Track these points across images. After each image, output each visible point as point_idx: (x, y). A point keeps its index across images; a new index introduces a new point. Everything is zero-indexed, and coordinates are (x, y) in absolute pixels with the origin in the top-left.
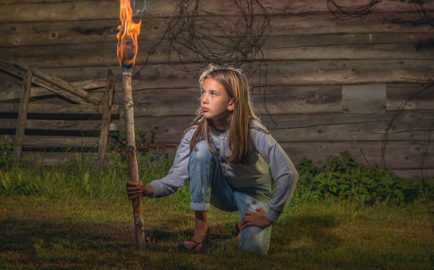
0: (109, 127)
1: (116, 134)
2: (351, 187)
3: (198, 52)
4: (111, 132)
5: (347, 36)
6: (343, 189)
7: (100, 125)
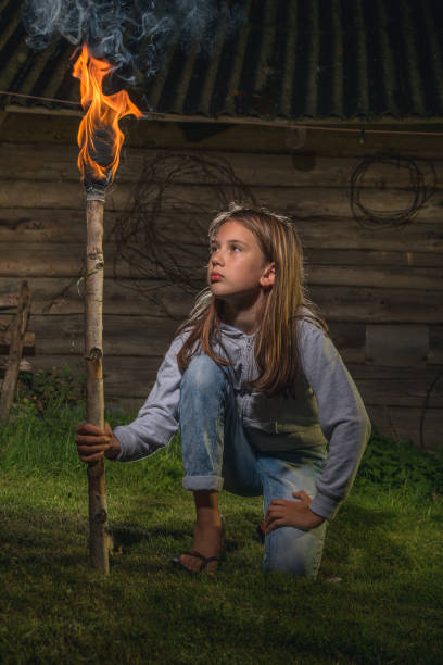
0: (19, 365)
1: (29, 377)
2: (400, 470)
3: (158, 263)
4: (21, 373)
5: (375, 254)
6: (390, 473)
7: (6, 361)
